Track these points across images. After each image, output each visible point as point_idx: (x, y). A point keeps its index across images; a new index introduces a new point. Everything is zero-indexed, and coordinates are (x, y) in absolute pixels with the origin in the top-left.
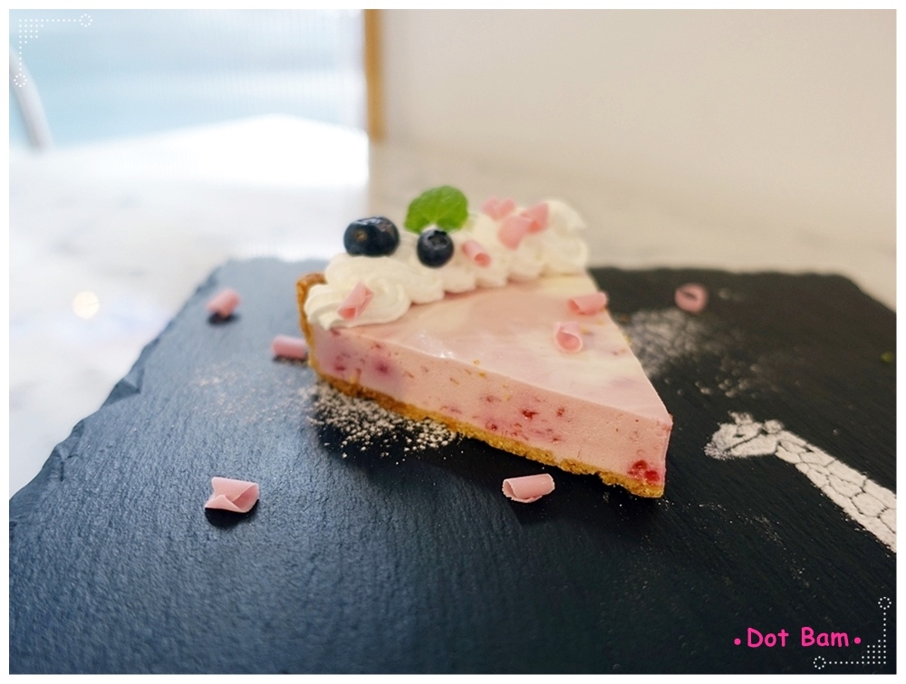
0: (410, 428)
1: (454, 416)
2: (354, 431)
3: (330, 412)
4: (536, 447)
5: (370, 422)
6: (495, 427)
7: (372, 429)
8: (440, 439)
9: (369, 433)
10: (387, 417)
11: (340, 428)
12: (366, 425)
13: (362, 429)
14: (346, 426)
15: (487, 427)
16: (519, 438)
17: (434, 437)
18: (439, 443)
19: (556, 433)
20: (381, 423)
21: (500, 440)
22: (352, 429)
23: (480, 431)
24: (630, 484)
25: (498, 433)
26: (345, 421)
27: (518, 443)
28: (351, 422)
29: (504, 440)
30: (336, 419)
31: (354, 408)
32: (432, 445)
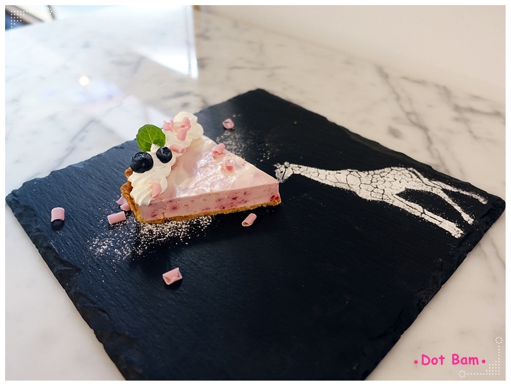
0: (195, 223)
1: (208, 211)
2: (179, 234)
3: (163, 233)
4: (240, 207)
5: (180, 229)
6: (224, 208)
7: (184, 230)
8: (208, 221)
9: (184, 232)
10: (183, 224)
11: (173, 236)
12: (181, 230)
13: (181, 232)
14: (174, 234)
15: (221, 209)
16: (234, 207)
17: (205, 222)
18: (209, 222)
19: (245, 200)
20: (184, 226)
21: (227, 211)
22: (178, 234)
23: (219, 211)
24: (272, 204)
25: (226, 209)
26: (172, 233)
27: (234, 209)
28: (174, 232)
29: (229, 210)
30: (168, 234)
31: (169, 227)
32: (208, 224)
